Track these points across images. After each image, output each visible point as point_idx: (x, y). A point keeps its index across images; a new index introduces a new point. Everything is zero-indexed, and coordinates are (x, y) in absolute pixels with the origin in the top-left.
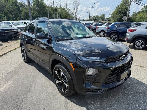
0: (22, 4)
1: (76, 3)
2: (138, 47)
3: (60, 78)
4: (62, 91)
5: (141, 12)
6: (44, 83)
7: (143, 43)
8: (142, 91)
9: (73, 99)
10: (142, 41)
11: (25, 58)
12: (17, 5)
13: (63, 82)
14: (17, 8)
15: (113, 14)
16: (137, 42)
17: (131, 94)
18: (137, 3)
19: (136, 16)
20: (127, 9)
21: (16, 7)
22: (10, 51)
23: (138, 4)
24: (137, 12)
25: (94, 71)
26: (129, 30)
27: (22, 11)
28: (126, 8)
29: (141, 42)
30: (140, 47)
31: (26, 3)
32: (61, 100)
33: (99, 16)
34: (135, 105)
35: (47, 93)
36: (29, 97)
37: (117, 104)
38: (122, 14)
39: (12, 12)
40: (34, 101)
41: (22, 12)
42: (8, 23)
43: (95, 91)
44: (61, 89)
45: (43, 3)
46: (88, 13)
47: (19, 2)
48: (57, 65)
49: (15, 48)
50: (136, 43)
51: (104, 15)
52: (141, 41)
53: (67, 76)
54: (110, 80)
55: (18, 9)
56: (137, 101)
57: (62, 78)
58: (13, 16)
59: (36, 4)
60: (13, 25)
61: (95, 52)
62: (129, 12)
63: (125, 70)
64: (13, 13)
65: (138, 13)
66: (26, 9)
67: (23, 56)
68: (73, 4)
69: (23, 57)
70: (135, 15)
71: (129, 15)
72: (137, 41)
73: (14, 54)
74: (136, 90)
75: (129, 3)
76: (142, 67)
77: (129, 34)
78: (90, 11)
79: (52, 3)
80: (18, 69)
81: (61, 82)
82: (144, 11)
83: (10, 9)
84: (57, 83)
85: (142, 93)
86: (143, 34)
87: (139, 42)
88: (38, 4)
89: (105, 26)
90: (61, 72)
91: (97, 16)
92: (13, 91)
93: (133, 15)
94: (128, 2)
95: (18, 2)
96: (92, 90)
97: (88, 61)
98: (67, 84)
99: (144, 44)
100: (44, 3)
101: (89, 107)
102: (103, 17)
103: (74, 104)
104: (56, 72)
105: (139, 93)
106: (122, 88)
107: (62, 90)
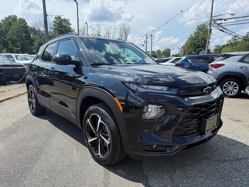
0: (35, 29)
1: (124, 29)
2: (228, 92)
3: (96, 131)
4: (98, 156)
5: (228, 45)
6: (65, 146)
7: (235, 86)
8: (243, 156)
9: (119, 171)
10: (235, 83)
11: (33, 106)
12: (26, 32)
13: (102, 137)
14: (26, 36)
15: (183, 47)
16: (226, 85)
17: (225, 161)
18: (221, 30)
19: (220, 51)
20: (206, 41)
21: (24, 35)
22: (8, 99)
23: (223, 31)
24: (221, 45)
25: (159, 112)
26: (212, 65)
27: (34, 41)
28: (203, 39)
29: (233, 84)
30: (231, 93)
31: (42, 29)
32: (96, 172)
33: (162, 51)
34: (235, 179)
35: (70, 162)
36: (35, 168)
37: (201, 177)
38: (198, 47)
39: (17, 42)
40: (44, 174)
41: (34, 43)
42: (8, 56)
43: (161, 149)
44: (98, 152)
45: (70, 28)
46: (143, 45)
47: (31, 27)
48: (92, 108)
49: (16, 95)
50: (224, 85)
51: (169, 50)
52: (232, 82)
53: (108, 124)
54: (187, 129)
55: (28, 37)
56: (238, 171)
57: (99, 130)
58: (19, 48)
59: (59, 30)
60: (17, 59)
61: (158, 80)
62: (208, 44)
63: (213, 113)
64: (18, 44)
65: (224, 46)
66: (40, 37)
67: (30, 103)
68: (120, 31)
69: (30, 106)
70: (219, 49)
71: (209, 50)
72: (227, 83)
73: (15, 103)
74: (233, 154)
75: (209, 31)
76: (238, 121)
77: (212, 71)
78: (146, 42)
79: (84, 28)
80: (19, 125)
81: (98, 139)
82: (232, 44)
83: (14, 37)
84: (91, 143)
85: (245, 158)
86: (235, 71)
87: (229, 84)
88: (61, 31)
89: (172, 62)
90: (98, 119)
91: (159, 52)
92: (5, 159)
93: (216, 50)
94: (207, 29)
95: (28, 26)
96: (156, 148)
97: (147, 92)
98: (109, 139)
99: (237, 87)
100: (72, 28)
101: (150, 183)
102: (167, 53)
103: (122, 179)
104: (89, 120)
105: (239, 160)
106: (208, 152)
107: (99, 154)
